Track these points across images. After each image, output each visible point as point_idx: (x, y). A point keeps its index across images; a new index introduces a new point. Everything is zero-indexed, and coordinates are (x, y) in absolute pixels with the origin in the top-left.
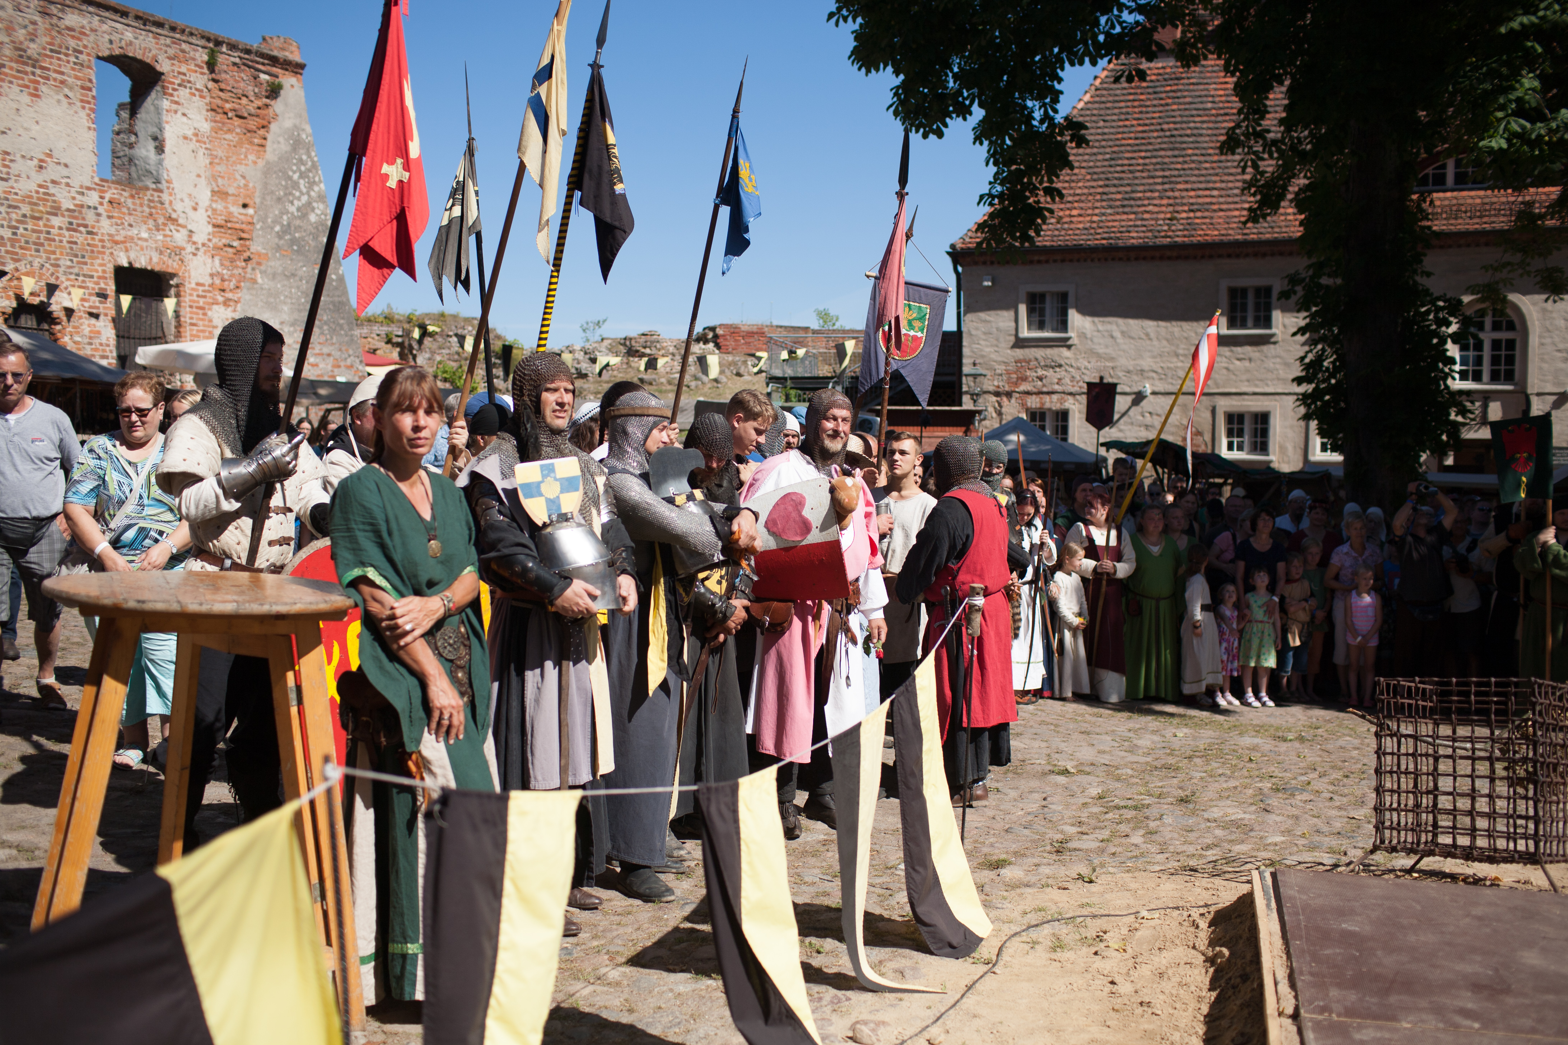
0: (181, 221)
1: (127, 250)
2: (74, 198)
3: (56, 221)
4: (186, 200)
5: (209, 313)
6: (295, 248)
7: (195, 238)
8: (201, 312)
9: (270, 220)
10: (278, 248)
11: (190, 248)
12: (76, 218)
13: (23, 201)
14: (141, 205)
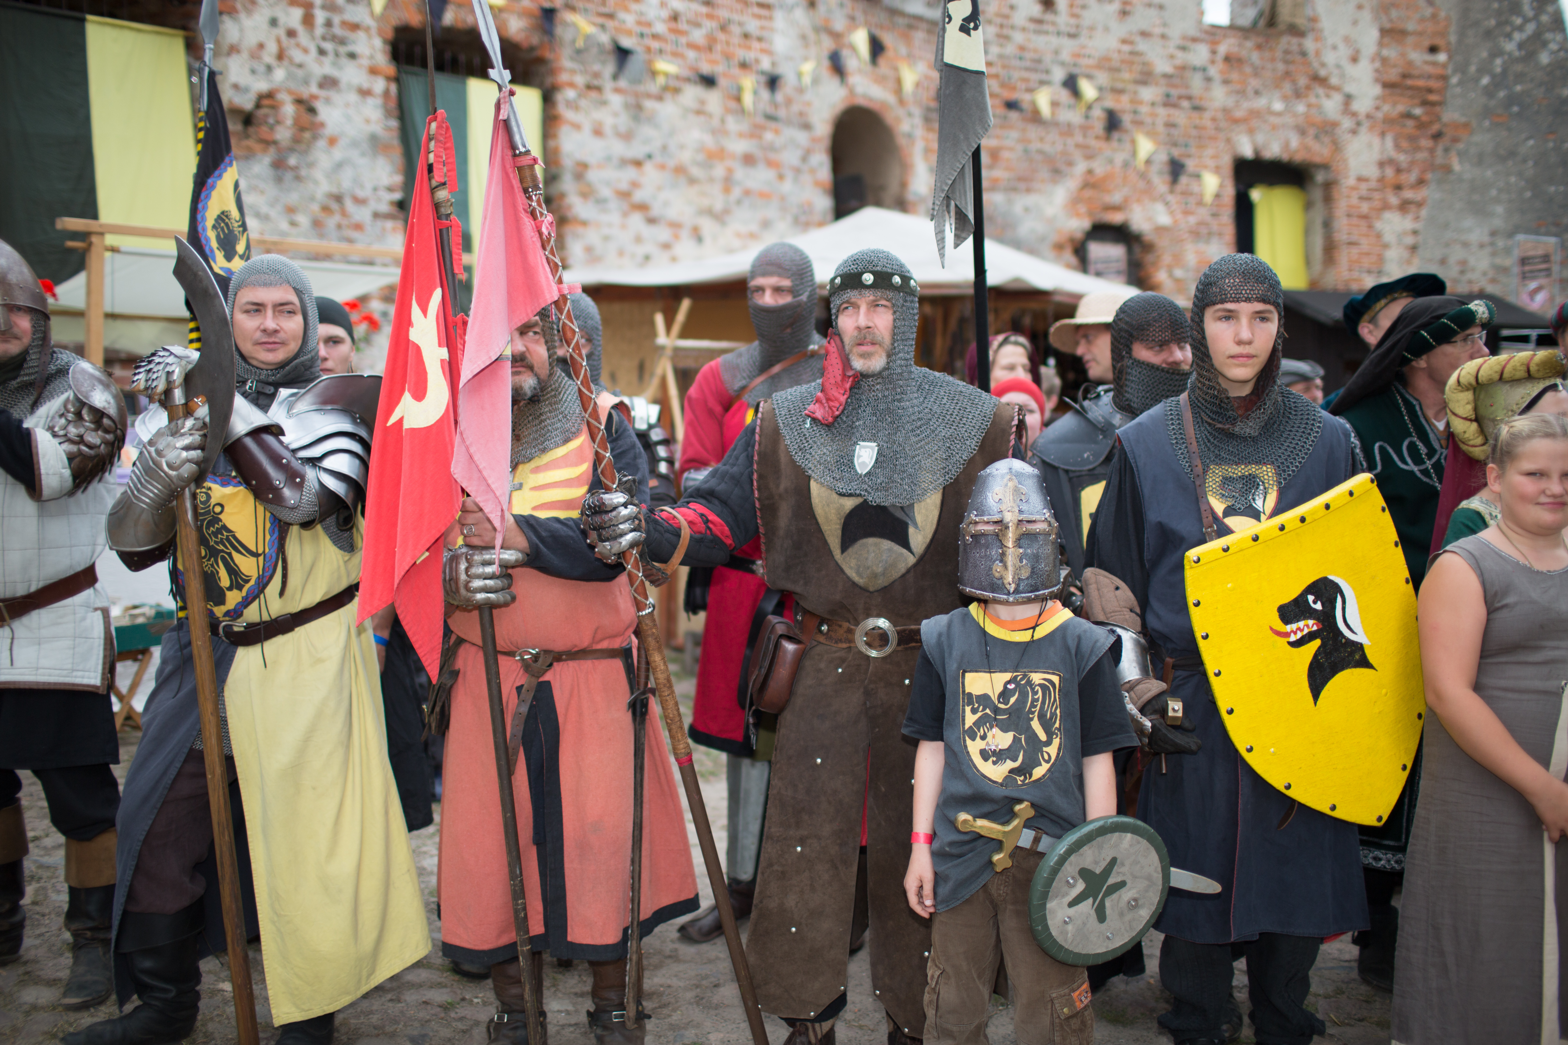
0: (1334, 81)
1: (1251, 132)
2: (1172, 57)
3: (1148, 94)
4: (1342, 46)
5: (1378, 225)
6: (1515, 109)
7: (1356, 106)
8: (1363, 223)
9: (1473, 69)
10: (1486, 112)
11: (1347, 123)
12: (1175, 86)
13: (1099, 67)
14: (1273, 60)
